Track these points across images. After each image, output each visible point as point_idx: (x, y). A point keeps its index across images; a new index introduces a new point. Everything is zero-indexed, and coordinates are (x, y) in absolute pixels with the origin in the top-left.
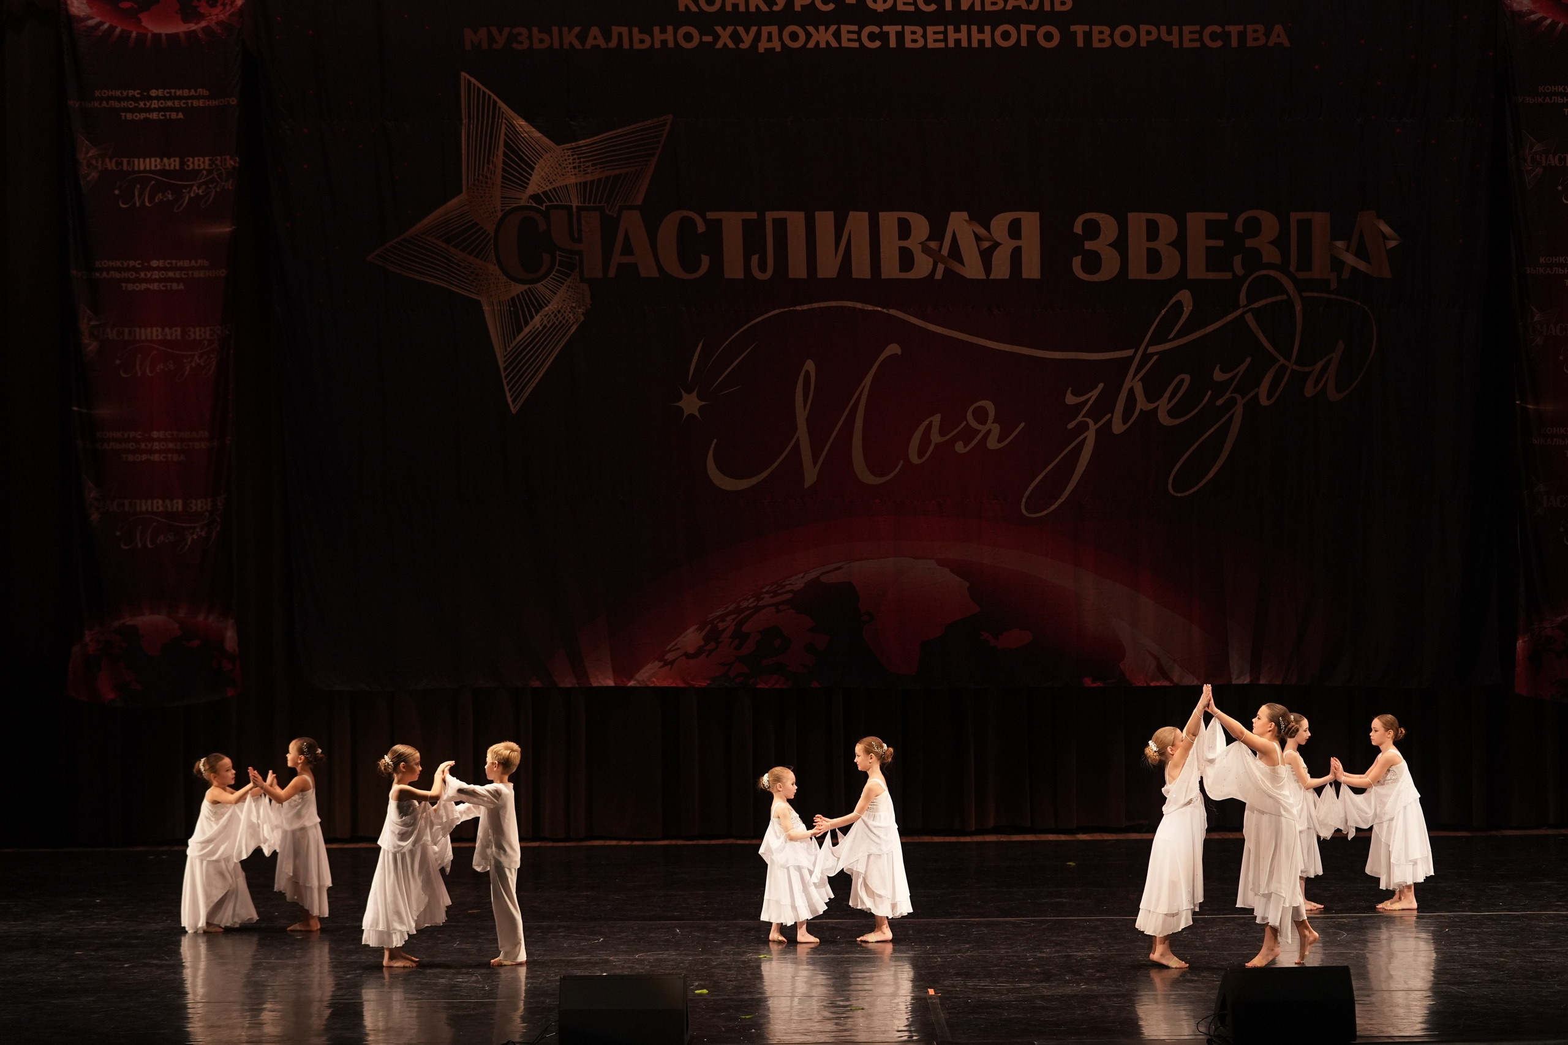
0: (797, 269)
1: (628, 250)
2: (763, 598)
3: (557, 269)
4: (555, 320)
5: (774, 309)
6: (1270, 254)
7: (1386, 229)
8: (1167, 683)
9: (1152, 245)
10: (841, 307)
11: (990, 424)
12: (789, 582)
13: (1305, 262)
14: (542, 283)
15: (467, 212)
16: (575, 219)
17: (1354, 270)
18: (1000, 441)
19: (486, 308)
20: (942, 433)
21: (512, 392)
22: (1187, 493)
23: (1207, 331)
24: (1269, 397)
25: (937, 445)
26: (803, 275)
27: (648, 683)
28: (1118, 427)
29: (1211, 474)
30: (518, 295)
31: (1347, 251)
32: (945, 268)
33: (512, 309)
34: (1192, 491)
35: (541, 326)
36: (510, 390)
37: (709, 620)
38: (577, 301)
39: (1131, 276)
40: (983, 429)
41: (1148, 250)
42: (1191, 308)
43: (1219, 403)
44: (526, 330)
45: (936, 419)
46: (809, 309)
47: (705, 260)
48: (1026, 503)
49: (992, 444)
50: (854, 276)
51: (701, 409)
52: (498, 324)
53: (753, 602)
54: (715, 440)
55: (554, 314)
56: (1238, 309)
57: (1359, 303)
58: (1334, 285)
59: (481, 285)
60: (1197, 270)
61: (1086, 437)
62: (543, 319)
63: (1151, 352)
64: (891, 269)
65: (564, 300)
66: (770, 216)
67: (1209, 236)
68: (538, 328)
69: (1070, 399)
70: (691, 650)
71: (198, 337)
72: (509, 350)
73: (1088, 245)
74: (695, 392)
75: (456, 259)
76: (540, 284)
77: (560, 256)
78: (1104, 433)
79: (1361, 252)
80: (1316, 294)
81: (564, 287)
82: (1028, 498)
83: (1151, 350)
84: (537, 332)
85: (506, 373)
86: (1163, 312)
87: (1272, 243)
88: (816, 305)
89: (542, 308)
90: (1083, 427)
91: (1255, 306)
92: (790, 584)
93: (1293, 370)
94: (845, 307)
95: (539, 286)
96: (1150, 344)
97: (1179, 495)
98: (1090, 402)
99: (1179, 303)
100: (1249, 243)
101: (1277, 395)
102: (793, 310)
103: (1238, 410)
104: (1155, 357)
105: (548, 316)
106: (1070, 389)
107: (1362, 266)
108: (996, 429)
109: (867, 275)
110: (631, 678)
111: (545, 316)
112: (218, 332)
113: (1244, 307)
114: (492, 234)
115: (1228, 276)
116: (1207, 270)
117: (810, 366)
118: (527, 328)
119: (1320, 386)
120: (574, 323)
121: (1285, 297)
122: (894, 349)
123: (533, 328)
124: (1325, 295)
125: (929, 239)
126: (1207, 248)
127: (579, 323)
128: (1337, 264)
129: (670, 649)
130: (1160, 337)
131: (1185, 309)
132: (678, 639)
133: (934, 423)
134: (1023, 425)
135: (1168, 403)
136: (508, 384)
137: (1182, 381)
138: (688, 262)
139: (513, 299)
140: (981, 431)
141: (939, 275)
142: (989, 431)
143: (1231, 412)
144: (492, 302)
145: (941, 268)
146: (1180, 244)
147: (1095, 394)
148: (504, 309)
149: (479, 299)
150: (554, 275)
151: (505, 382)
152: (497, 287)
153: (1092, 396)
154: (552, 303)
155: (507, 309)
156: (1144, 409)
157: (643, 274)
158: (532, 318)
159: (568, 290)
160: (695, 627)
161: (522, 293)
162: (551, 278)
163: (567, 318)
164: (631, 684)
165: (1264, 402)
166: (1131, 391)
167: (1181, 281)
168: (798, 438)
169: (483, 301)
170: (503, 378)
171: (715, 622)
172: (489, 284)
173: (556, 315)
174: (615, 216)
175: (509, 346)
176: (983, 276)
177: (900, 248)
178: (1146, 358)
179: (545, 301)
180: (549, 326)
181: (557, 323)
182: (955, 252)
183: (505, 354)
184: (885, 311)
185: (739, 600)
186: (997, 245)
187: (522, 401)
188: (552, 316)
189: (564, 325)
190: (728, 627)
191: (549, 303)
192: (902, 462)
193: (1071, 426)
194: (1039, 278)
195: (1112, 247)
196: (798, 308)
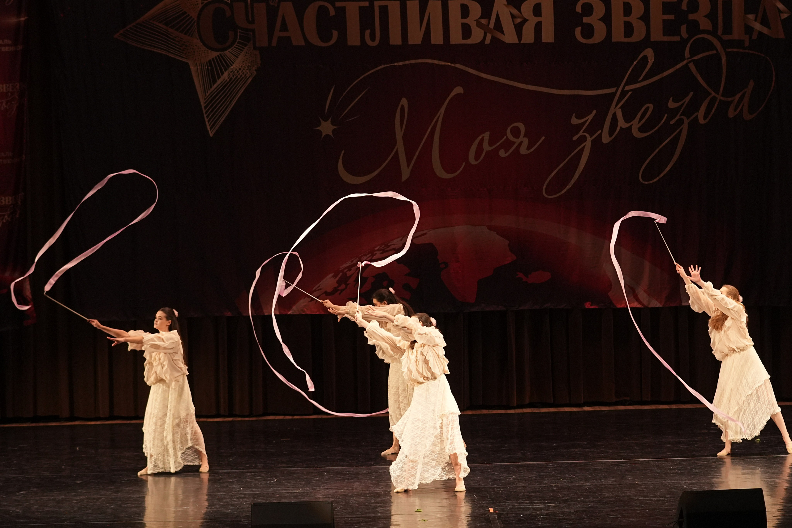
0: (395, 39)
1: (284, 27)
2: (376, 254)
3: (238, 41)
4: (237, 75)
5: (381, 65)
6: (705, 24)
7: (781, 6)
8: (639, 306)
9: (627, 19)
10: (424, 63)
11: (522, 138)
12: (392, 243)
13: (728, 29)
14: (229, 50)
15: (179, 5)
16: (249, 8)
17: (760, 33)
18: (528, 148)
19: (192, 68)
20: (491, 144)
21: (210, 123)
22: (651, 182)
23: (664, 76)
24: (705, 118)
25: (487, 151)
26: (399, 42)
27: (301, 312)
28: (606, 139)
29: (668, 169)
30: (213, 59)
31: (755, 20)
32: (492, 36)
33: (209, 68)
34: (655, 180)
35: (228, 78)
36: (209, 121)
37: (340, 270)
38: (251, 62)
39: (614, 40)
40: (518, 141)
41: (625, 22)
42: (653, 60)
43: (672, 122)
44: (219, 82)
45: (487, 135)
46: (403, 65)
47: (335, 33)
48: (546, 189)
49: (523, 151)
50: (432, 43)
51: (334, 131)
52: (200, 78)
53: (369, 257)
54: (343, 152)
55: (237, 71)
56: (684, 61)
57: (763, 55)
58: (747, 44)
59: (189, 53)
60: (657, 35)
61: (584, 147)
62: (229, 74)
63: (628, 89)
64: (456, 38)
65: (243, 62)
66: (377, 4)
67: (664, 14)
68: (227, 80)
69: (575, 121)
70: (329, 290)
71: (5, 91)
72: (207, 95)
73: (585, 20)
74: (330, 120)
75: (171, 35)
76: (227, 51)
77: (240, 32)
78: (597, 142)
79: (765, 22)
80: (735, 50)
81: (243, 53)
82: (547, 186)
83: (627, 88)
84: (226, 83)
85: (206, 110)
86: (635, 63)
87: (706, 16)
88: (407, 62)
89: (229, 66)
90: (583, 139)
91: (696, 58)
92: (394, 245)
93: (720, 100)
94: (426, 63)
95: (227, 52)
96: (628, 83)
97: (646, 183)
98: (588, 123)
99: (645, 58)
100: (691, 17)
101: (710, 116)
102: (393, 65)
103: (685, 128)
104: (630, 93)
105: (233, 72)
106: (574, 114)
107: (765, 31)
108: (526, 141)
109: (441, 42)
110: (290, 308)
111: (231, 72)
112: (18, 87)
113: (688, 59)
114: (196, 19)
115: (677, 38)
116: (664, 35)
117: (404, 102)
118: (220, 80)
119: (739, 110)
120: (250, 76)
121: (715, 52)
122: (458, 90)
123: (224, 80)
124: (741, 50)
125: (481, 17)
126: (664, 21)
127: (253, 77)
128: (749, 30)
129: (316, 289)
130: (633, 80)
131: (649, 61)
132: (320, 283)
133: (485, 138)
134: (543, 138)
135: (639, 122)
136: (207, 117)
137: (648, 108)
138: (324, 35)
139: (210, 61)
140: (515, 143)
141: (488, 41)
142: (521, 142)
143: (680, 128)
144: (196, 63)
145: (489, 36)
146: (646, 18)
147: (590, 117)
148: (204, 68)
149: (187, 61)
150: (236, 45)
151: (205, 116)
152: (199, 53)
153: (588, 119)
154: (235, 63)
155: (206, 68)
156: (623, 127)
157: (295, 43)
158: (223, 73)
159: (245, 55)
160: (332, 275)
161: (216, 57)
162: (235, 47)
163: (245, 73)
164: (290, 313)
165: (702, 121)
166: (614, 115)
167: (646, 42)
168: (397, 149)
169: (190, 62)
170: (204, 113)
171: (345, 271)
172: (194, 52)
173: (238, 72)
174: (276, 6)
175: (207, 93)
176: (517, 41)
177: (463, 25)
178: (624, 93)
179: (231, 63)
180: (233, 78)
181: (239, 77)
182: (499, 26)
183: (205, 97)
184: (453, 65)
185: (360, 256)
186: (525, 21)
187: (217, 128)
188: (236, 72)
189: (243, 78)
190: (354, 273)
191: (233, 63)
192: (464, 164)
193: (575, 138)
194: (553, 41)
195: (600, 20)
196: (396, 64)
